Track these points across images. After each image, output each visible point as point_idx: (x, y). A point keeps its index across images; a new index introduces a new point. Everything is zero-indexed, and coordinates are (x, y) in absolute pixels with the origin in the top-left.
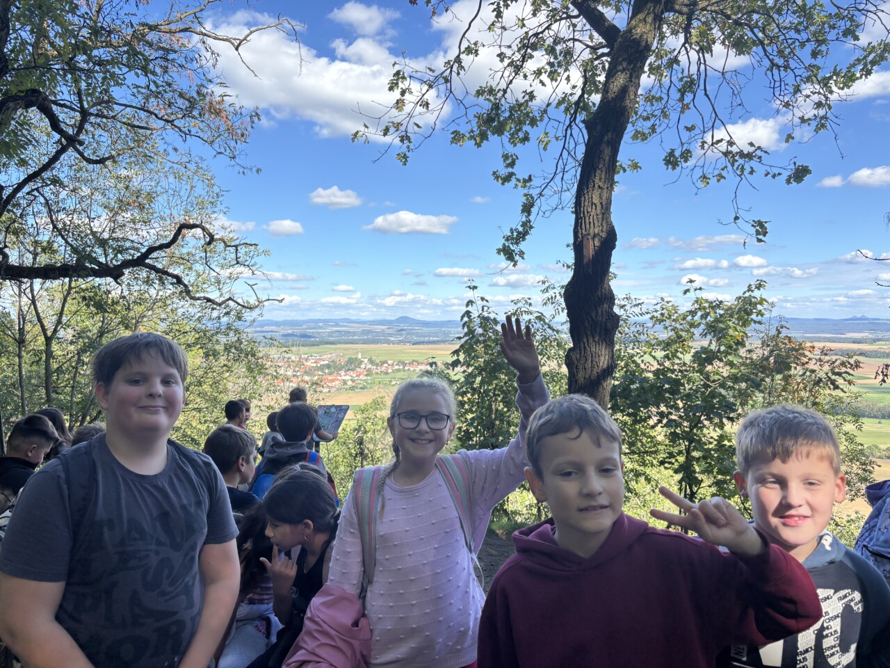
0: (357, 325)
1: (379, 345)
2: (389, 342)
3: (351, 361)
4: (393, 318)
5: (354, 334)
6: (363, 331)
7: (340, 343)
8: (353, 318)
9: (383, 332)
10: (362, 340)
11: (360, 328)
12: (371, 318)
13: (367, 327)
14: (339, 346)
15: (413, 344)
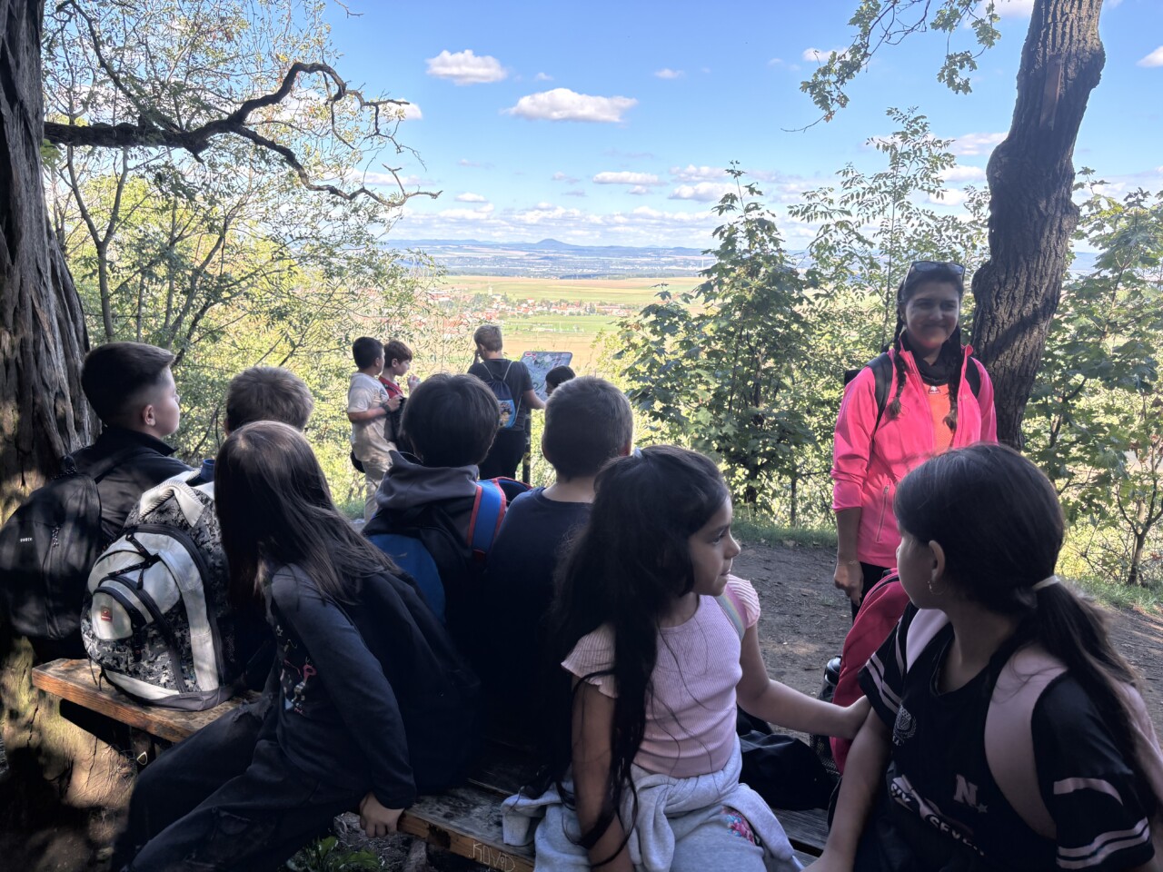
0: (486, 250)
1: (516, 278)
2: (528, 274)
3: (478, 298)
4: (535, 241)
5: (483, 261)
6: (495, 257)
7: (464, 273)
8: (481, 239)
9: (520, 260)
10: (493, 270)
11: (491, 254)
12: (505, 241)
13: (500, 253)
14: (463, 277)
15: (561, 278)
